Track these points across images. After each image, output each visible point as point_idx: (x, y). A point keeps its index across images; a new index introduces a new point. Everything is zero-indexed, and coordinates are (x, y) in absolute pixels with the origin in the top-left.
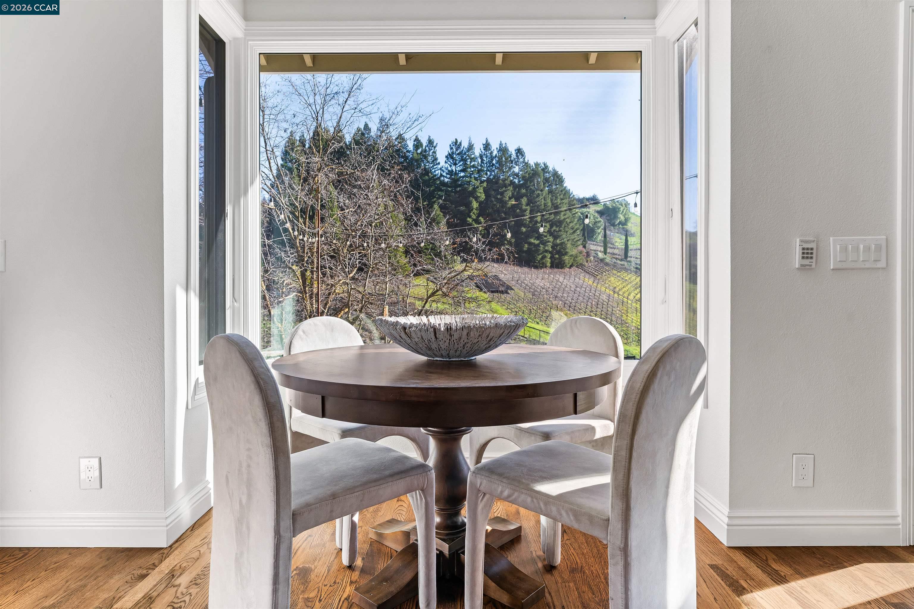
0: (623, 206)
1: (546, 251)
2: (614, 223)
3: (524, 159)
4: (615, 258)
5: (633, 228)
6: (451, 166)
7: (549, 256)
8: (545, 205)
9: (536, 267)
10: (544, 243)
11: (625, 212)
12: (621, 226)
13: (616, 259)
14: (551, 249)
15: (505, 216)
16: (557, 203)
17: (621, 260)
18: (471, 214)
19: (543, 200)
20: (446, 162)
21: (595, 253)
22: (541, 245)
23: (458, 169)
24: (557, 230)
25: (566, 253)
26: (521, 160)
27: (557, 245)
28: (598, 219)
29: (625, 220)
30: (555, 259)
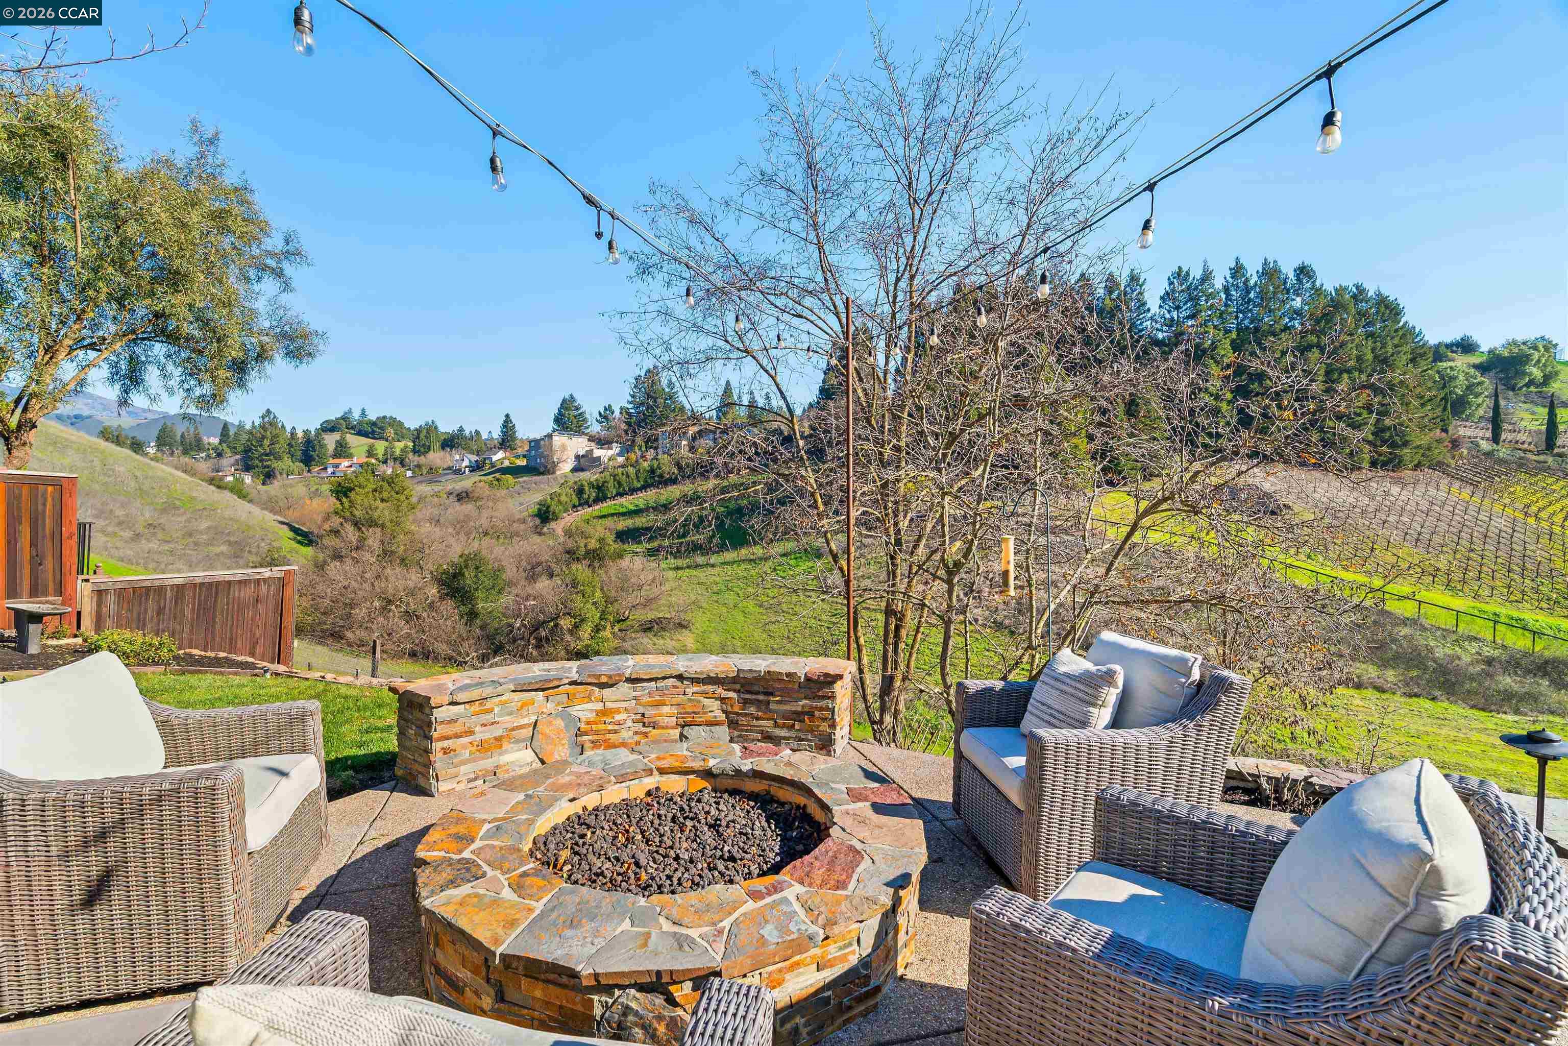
0: (1538, 351)
2: (1517, 385)
3: (1314, 283)
4: (1520, 450)
5: (1565, 391)
8: (1359, 359)
11: (1543, 362)
12: (1533, 389)
13: (1525, 451)
16: (1386, 352)
17: (1539, 453)
19: (1353, 351)
21: (1472, 442)
23: (1184, 314)
25: (1406, 444)
26: (1307, 285)
27: (1384, 430)
28: (1476, 379)
29: (1544, 376)
30: (1380, 455)
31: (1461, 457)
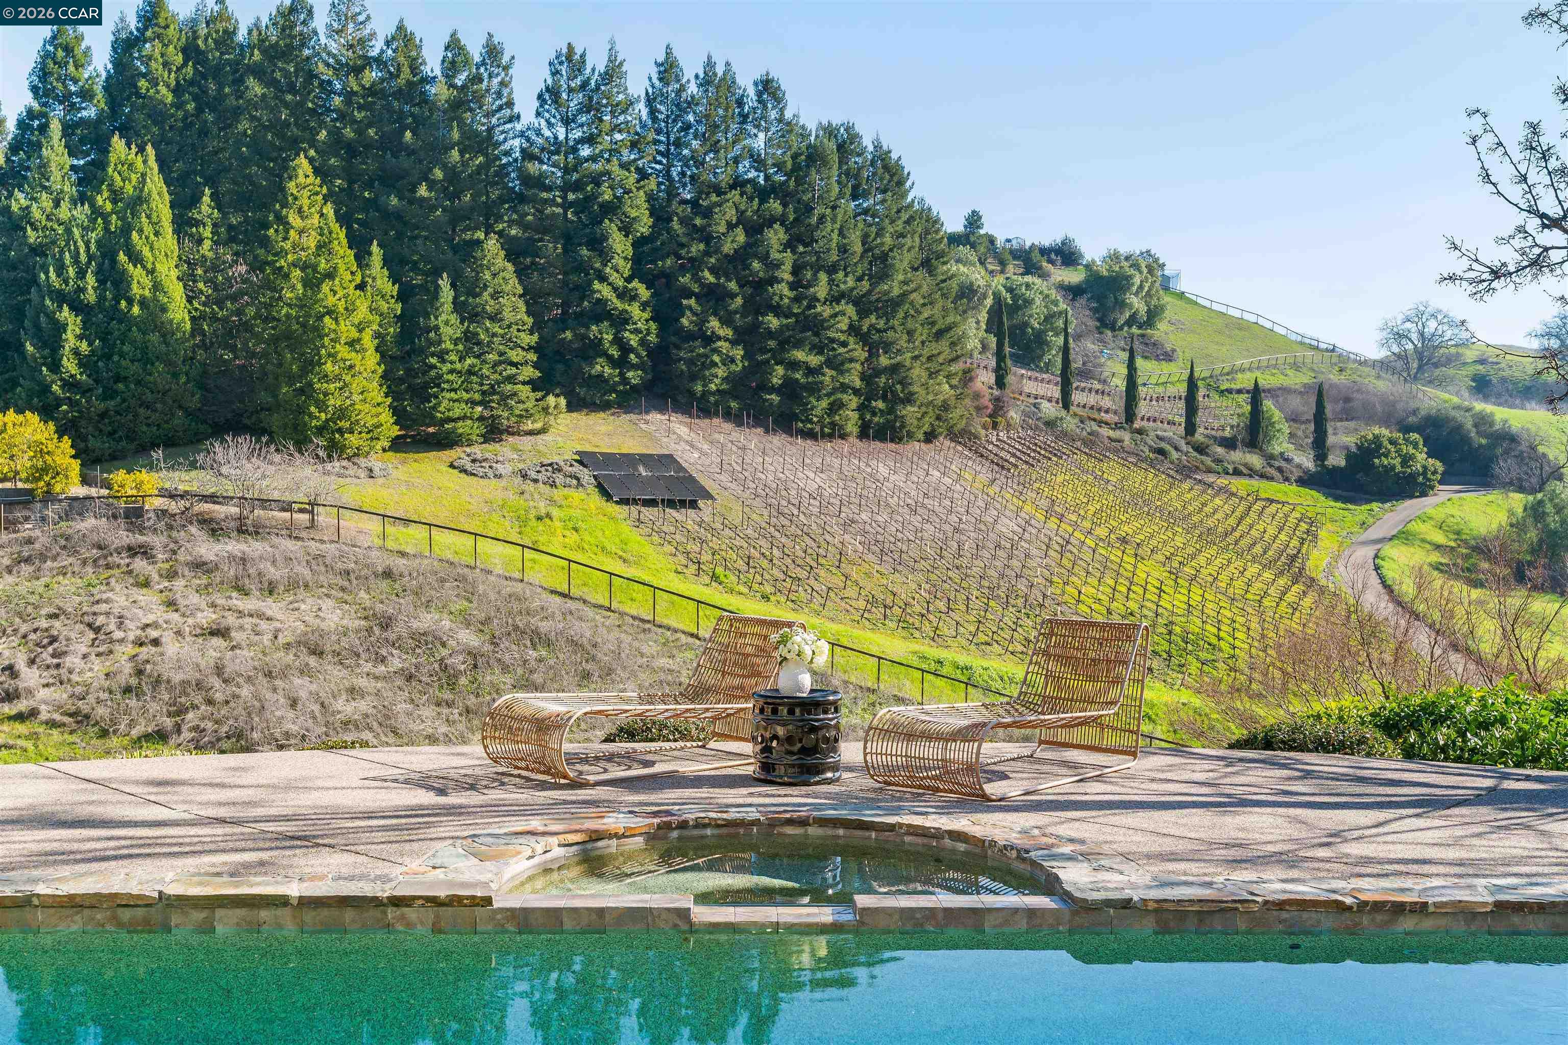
0: (1141, 272)
1: (844, 388)
2: (1115, 321)
3: (782, 110)
4: (1094, 420)
5: (1172, 337)
6: (550, 125)
7: (854, 402)
8: (843, 250)
9: (810, 435)
10: (836, 364)
11: (1146, 289)
12: (1135, 330)
13: (1100, 423)
14: (858, 383)
15: (718, 278)
16: (882, 244)
17: (1117, 426)
18: (608, 270)
19: (835, 236)
20: (538, 114)
21: (1035, 405)
22: (826, 370)
23: (577, 134)
24: (881, 324)
25: (909, 399)
26: (773, 114)
27: (878, 373)
28: (1056, 305)
29: (1149, 312)
30: (874, 414)
31: (1009, 426)
